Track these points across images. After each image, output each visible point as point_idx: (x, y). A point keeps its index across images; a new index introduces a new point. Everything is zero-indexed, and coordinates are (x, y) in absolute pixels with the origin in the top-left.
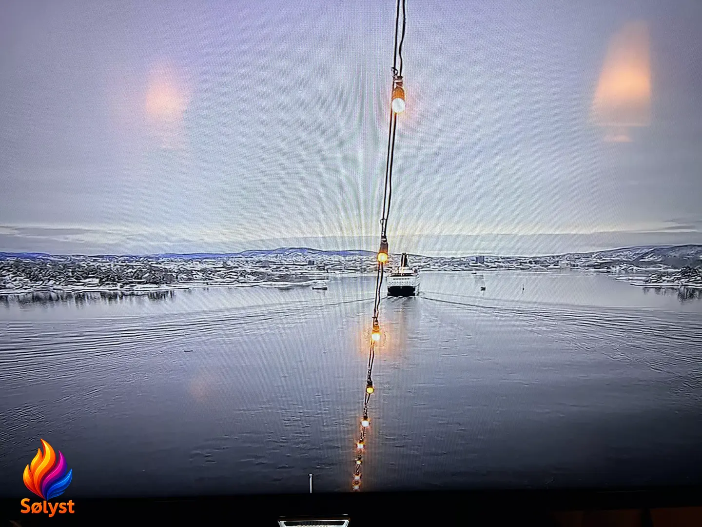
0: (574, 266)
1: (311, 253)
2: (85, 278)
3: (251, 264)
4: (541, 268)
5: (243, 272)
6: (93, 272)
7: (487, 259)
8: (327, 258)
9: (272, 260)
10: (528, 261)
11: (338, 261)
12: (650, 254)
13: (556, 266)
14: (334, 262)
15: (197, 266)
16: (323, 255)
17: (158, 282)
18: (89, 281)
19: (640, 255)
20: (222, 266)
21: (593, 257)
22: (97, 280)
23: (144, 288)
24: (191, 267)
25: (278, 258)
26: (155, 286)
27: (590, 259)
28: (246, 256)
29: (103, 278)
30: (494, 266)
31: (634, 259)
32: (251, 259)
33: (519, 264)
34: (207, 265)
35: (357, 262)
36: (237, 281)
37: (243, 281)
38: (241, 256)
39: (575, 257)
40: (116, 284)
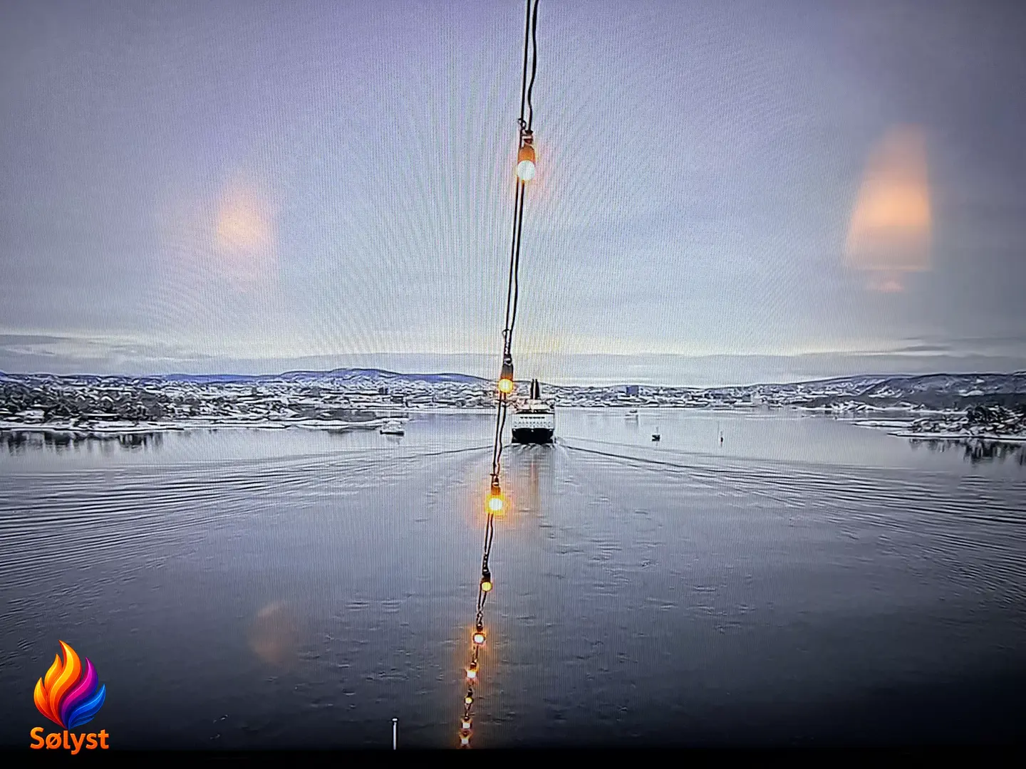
0: (772, 402)
1: (384, 377)
2: (24, 409)
3: (293, 392)
4: (725, 404)
5: (277, 405)
6: (39, 400)
7: (642, 389)
8: (407, 385)
9: (326, 386)
10: (703, 394)
11: (424, 389)
12: (884, 386)
13: (745, 403)
14: (420, 391)
15: (213, 394)
16: (402, 380)
17: (136, 417)
18: (29, 415)
19: (868, 388)
20: (251, 394)
21: (798, 390)
22: (42, 413)
23: (110, 427)
24: (204, 395)
25: (335, 384)
26: (130, 424)
27: (795, 393)
28: (288, 380)
29: (50, 409)
30: (653, 400)
31: (859, 394)
32: (295, 384)
33: (691, 398)
34: (230, 391)
35: (452, 392)
36: (267, 418)
37: (276, 418)
38: (280, 380)
39: (772, 390)
40: (68, 420)
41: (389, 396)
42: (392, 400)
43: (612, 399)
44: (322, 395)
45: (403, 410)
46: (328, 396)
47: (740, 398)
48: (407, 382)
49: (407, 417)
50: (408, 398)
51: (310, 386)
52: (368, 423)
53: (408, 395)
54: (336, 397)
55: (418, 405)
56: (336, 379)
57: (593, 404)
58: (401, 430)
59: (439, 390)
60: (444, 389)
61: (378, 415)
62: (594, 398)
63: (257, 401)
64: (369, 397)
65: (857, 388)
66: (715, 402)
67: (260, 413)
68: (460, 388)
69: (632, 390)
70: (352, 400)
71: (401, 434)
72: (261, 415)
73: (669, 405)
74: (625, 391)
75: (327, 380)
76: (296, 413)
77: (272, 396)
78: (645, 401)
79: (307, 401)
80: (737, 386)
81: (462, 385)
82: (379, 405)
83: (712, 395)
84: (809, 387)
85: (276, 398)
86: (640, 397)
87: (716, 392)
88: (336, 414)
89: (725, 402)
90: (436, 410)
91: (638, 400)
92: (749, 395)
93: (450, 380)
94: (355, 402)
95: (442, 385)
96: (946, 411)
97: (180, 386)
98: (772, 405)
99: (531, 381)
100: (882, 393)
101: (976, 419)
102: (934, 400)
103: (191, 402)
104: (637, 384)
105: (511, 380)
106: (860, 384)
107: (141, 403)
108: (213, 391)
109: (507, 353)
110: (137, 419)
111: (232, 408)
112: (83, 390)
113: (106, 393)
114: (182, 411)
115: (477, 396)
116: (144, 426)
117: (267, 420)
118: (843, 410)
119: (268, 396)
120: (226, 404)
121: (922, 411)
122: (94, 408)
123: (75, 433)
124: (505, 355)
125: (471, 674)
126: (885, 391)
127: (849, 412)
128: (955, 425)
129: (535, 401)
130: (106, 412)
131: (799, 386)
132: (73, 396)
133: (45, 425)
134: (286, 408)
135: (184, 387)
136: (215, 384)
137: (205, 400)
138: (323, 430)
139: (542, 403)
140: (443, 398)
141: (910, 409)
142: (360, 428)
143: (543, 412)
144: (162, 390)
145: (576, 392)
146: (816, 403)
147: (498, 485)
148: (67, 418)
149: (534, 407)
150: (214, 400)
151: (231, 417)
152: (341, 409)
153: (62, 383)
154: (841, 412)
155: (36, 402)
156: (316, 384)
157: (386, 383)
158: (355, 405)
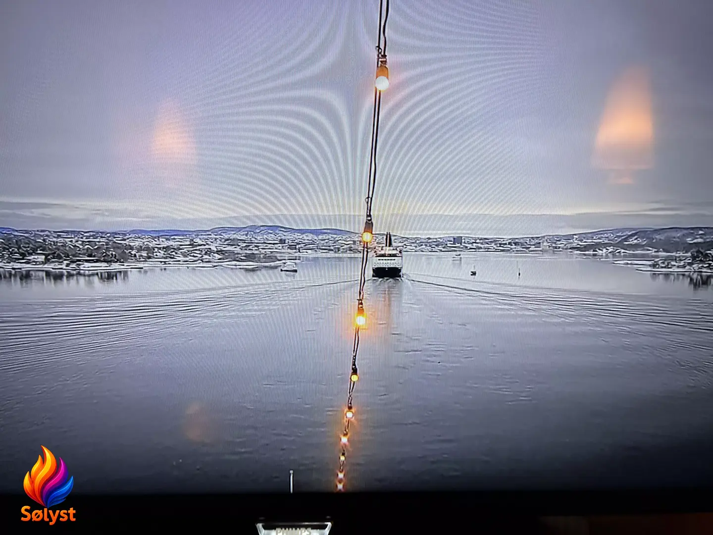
0: (556, 248)
1: (283, 231)
2: (31, 254)
3: (219, 242)
4: (522, 249)
5: (208, 251)
6: (41, 248)
7: (464, 239)
8: (299, 237)
9: (242, 238)
10: (507, 242)
11: (311, 240)
12: (634, 236)
13: (536, 249)
14: (307, 241)
15: (163, 243)
16: (296, 233)
17: (110, 260)
18: (34, 258)
19: (623, 238)
20: (189, 243)
21: (575, 239)
22: (44, 257)
23: (92, 267)
24: (156, 244)
25: (248, 236)
26: (106, 264)
27: (572, 241)
28: (216, 234)
29: (49, 255)
30: (472, 247)
31: (617, 242)
32: (221, 236)
33: (498, 245)
34: (175, 242)
35: (331, 242)
36: (201, 260)
37: (207, 260)
38: (210, 233)
39: (556, 239)
40: (62, 262)
41: (286, 245)
42: (288, 248)
43: (443, 246)
44: (239, 244)
45: (297, 255)
46: (245, 244)
47: (534, 245)
48: (299, 235)
49: (299, 260)
50: (300, 246)
51: (231, 238)
52: (272, 264)
53: (300, 244)
54: (249, 246)
55: (307, 251)
56: (249, 233)
57: (430, 250)
58: (295, 268)
59: (322, 240)
60: (325, 240)
61: (279, 258)
62: (430, 246)
63: (195, 248)
64: (273, 245)
65: (615, 237)
66: (515, 248)
67: (197, 257)
68: (336, 239)
69: (457, 240)
70: (261, 247)
71: (296, 271)
72: (197, 258)
73: (483, 250)
74: (453, 240)
75: (243, 232)
76: (222, 257)
77: (205, 245)
78: (467, 247)
79: (229, 248)
80: (531, 236)
81: (338, 236)
82: (280, 251)
83: (514, 243)
84: (582, 237)
85: (207, 247)
86: (463, 244)
87: (517, 240)
88: (250, 257)
89: (523, 248)
90: (319, 254)
91: (462, 247)
92: (540, 243)
93: (330, 233)
94: (262, 249)
95: (324, 237)
96: (677, 253)
97: (139, 238)
98: (556, 250)
99: (386, 233)
100: (633, 241)
101: (697, 259)
102: (669, 246)
103: (148, 249)
104: (460, 235)
105: (372, 233)
106: (618, 234)
107: (112, 250)
108: (163, 241)
109: (368, 214)
110: (110, 261)
111: (176, 253)
112: (71, 241)
113: (87, 243)
114: (142, 256)
115: (349, 244)
116: (116, 266)
117: (201, 261)
118: (605, 253)
119: (201, 245)
120: (172, 250)
121: (660, 253)
122: (80, 254)
123: (67, 272)
124: (367, 215)
125: (344, 440)
126: (635, 239)
127: (609, 254)
128: (682, 263)
129: (388, 248)
130: (88, 256)
131: (575, 236)
132: (64, 246)
133: (46, 266)
134: (214, 253)
135: (142, 239)
136: (164, 237)
137: (157, 248)
138: (240, 268)
139: (393, 249)
140: (325, 246)
141: (652, 252)
142: (266, 267)
143: (394, 255)
144: (127, 240)
145: (418, 242)
146: (586, 248)
147: (362, 307)
148: (61, 261)
149: (387, 253)
150: (164, 248)
151: (176, 260)
152: (253, 254)
153: (56, 236)
154: (604, 255)
155: (39, 249)
156: (235, 236)
157: (284, 235)
158: (263, 251)
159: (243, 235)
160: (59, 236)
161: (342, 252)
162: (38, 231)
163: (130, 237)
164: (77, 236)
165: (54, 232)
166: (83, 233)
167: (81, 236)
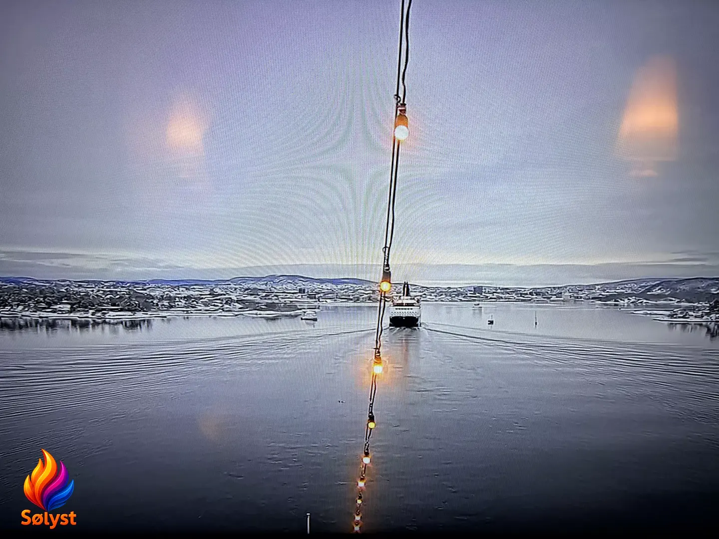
0: (577, 298)
1: (302, 281)
2: (56, 304)
3: (238, 291)
4: (544, 299)
5: (228, 300)
6: (66, 298)
7: (485, 289)
8: (319, 286)
9: (263, 287)
10: (528, 292)
11: (331, 290)
12: (658, 286)
13: (559, 299)
14: (327, 291)
15: (183, 293)
16: (315, 283)
17: (133, 309)
18: (60, 308)
19: (647, 288)
20: (209, 293)
21: (597, 289)
22: (69, 306)
23: (117, 315)
24: (176, 294)
25: (268, 286)
26: (130, 313)
27: (594, 291)
28: (235, 284)
29: (74, 304)
30: (493, 297)
31: (640, 292)
32: (240, 286)
33: (519, 295)
34: (194, 291)
35: (350, 291)
36: (222, 309)
37: (228, 309)
38: (230, 283)
39: (578, 289)
40: (88, 311)
41: (306, 294)
42: (308, 297)
43: (464, 296)
44: (259, 294)
45: (316, 304)
46: (264, 294)
47: (555, 295)
48: (319, 284)
49: (318, 309)
50: (319, 295)
51: (250, 287)
52: (293, 313)
53: (319, 293)
54: (269, 295)
55: (327, 300)
56: (269, 283)
57: (450, 300)
58: (314, 317)
59: (341, 290)
60: (344, 289)
61: (299, 307)
62: (450, 296)
63: (215, 298)
64: (293, 295)
65: (639, 288)
66: (536, 298)
67: (218, 306)
68: (356, 288)
69: (478, 290)
70: (281, 297)
71: (315, 320)
72: (218, 308)
73: (503, 300)
74: (473, 289)
75: (263, 283)
76: (242, 306)
77: (225, 295)
78: (487, 297)
79: (249, 298)
80: (553, 286)
81: (357, 286)
82: (300, 300)
83: (535, 293)
84: (604, 287)
85: (227, 296)
86: (483, 294)
87: (538, 290)
88: (271, 307)
89: (544, 298)
90: (339, 304)
91: (482, 296)
92: (561, 293)
93: (349, 283)
95: (343, 286)
96: (699, 304)
97: (159, 288)
98: (577, 300)
99: (403, 282)
100: (656, 291)
101: (715, 309)
102: (693, 296)
103: (169, 298)
104: (481, 285)
105: (390, 283)
106: (642, 285)
107: (134, 299)
108: (182, 291)
109: (386, 263)
110: (136, 310)
111: (197, 303)
112: (93, 291)
113: (108, 293)
114: (164, 305)
115: (368, 294)
116: (140, 315)
118: (627, 303)
119: (221, 295)
120: (193, 300)
121: (682, 304)
122: (104, 303)
123: (93, 320)
125: (361, 484)
126: (658, 290)
127: (631, 305)
128: (700, 313)
129: (406, 298)
130: (112, 306)
131: (597, 287)
132: (87, 295)
133: (72, 315)
134: (235, 302)
135: (162, 288)
136: (185, 286)
137: (178, 297)
138: (261, 317)
139: (411, 299)
140: (344, 295)
141: (675, 302)
142: (286, 316)
143: (412, 305)
144: (148, 290)
145: (438, 291)
146: (608, 298)
147: (379, 356)
148: (86, 310)
149: (405, 302)
150: (185, 297)
151: (196, 309)
152: (274, 303)
153: (77, 286)
154: (626, 304)
155: (63, 299)
156: (255, 286)
157: (304, 285)
158: (283, 300)
159: (263, 285)
160: (80, 286)
161: (363, 302)
162: (59, 281)
163: (149, 286)
164: (97, 286)
165: (74, 281)
166: (103, 283)
167: (102, 286)
